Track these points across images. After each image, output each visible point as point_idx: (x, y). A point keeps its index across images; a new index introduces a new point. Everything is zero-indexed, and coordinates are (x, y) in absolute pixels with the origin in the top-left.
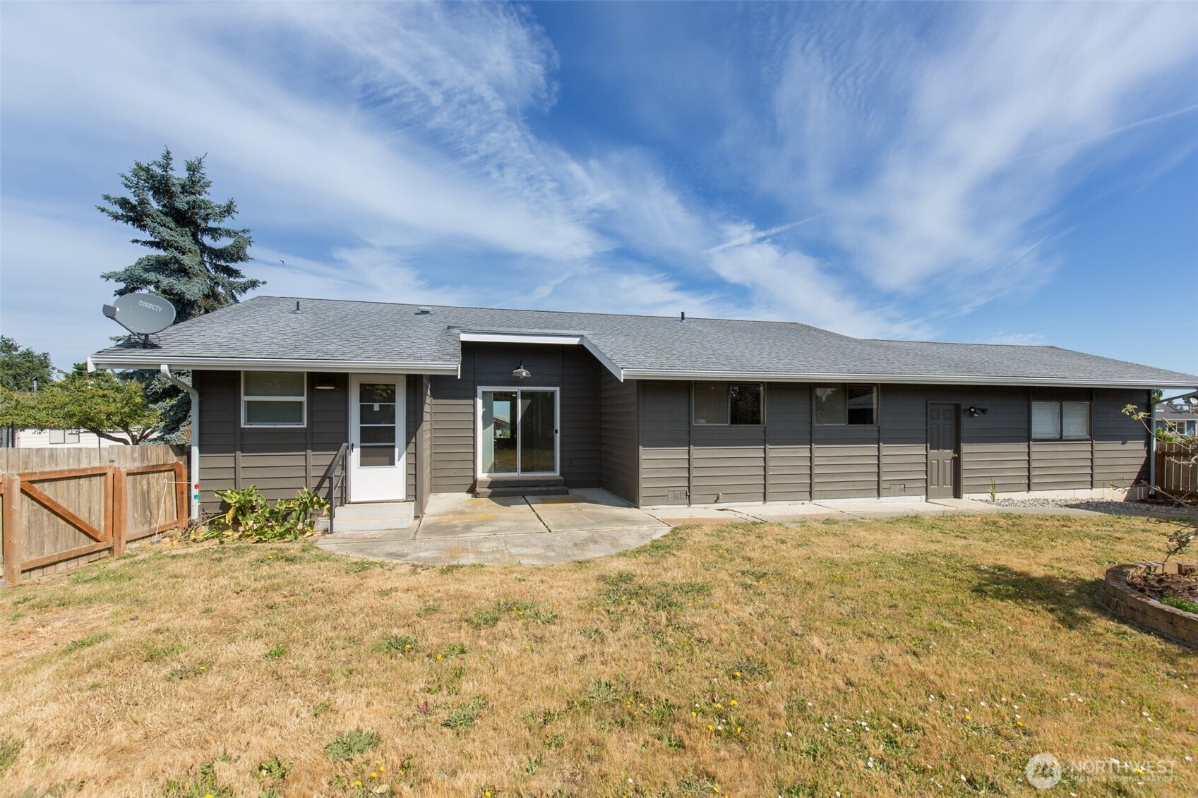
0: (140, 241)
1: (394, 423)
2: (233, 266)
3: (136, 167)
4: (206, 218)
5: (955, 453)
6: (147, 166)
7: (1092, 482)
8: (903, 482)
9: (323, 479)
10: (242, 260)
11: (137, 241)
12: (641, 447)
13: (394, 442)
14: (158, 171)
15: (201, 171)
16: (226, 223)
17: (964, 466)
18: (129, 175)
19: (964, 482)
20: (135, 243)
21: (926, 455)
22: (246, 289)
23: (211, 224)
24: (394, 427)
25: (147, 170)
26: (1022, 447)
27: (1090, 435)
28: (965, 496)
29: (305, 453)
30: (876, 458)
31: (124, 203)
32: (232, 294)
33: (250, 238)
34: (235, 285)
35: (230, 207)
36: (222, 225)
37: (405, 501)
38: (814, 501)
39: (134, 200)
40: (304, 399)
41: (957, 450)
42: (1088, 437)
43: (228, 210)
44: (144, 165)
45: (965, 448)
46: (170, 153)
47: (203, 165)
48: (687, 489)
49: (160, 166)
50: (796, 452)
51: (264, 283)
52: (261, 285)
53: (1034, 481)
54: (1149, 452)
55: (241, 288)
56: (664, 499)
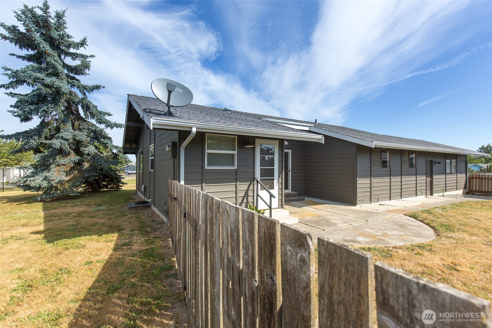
0: (16, 55)
1: (274, 167)
2: (77, 77)
3: (24, 8)
4: (69, 46)
5: (431, 179)
6: (32, 8)
7: (457, 188)
8: (421, 190)
9: (244, 197)
10: (82, 74)
11: (13, 55)
12: (358, 178)
13: (274, 177)
14: (39, 12)
15: (64, 19)
16: (81, 51)
17: (434, 184)
18: (19, 13)
19: (434, 190)
20: (11, 56)
21: (426, 180)
22: (93, 90)
23: (72, 50)
24: (274, 169)
25: (31, 11)
26: (444, 176)
27: (456, 171)
28: (434, 195)
29: (235, 184)
30: (415, 181)
31: (13, 29)
32: (84, 92)
33: (90, 61)
34: (86, 87)
35: (84, 42)
36: (78, 52)
37: (277, 208)
38: (402, 199)
39: (22, 29)
40: (235, 152)
41: (432, 177)
42: (456, 172)
43: (83, 43)
44: (30, 7)
45: (435, 177)
46: (47, 2)
47: (65, 15)
48: (370, 196)
49: (41, 9)
50: (397, 179)
51: (104, 87)
52: (101, 88)
53: (447, 188)
54: (466, 177)
55: (90, 89)
56: (363, 202)
